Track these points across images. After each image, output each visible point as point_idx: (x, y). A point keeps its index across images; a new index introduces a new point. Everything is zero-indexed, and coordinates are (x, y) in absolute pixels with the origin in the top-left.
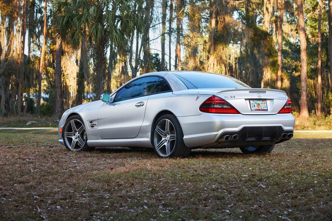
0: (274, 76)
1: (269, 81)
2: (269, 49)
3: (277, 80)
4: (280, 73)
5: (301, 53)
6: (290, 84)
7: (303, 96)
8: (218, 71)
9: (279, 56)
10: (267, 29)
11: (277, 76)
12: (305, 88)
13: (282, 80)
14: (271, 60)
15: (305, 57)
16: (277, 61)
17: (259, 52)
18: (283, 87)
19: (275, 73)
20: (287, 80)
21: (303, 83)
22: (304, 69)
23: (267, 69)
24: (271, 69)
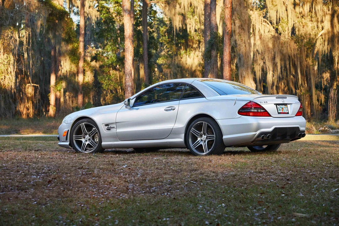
0: (74, 69)
1: (67, 74)
2: (68, 32)
3: (78, 73)
4: (81, 64)
5: (126, 39)
6: (94, 76)
7: (127, 93)
8: (5, 61)
9: (80, 41)
10: (61, 6)
11: (77, 66)
12: (131, 83)
13: (84, 72)
14: (70, 47)
15: (130, 45)
16: (77, 48)
17: (55, 36)
18: (85, 81)
19: (75, 63)
20: (90, 72)
21: (128, 77)
22: (129, 59)
23: (65, 59)
24: (70, 58)
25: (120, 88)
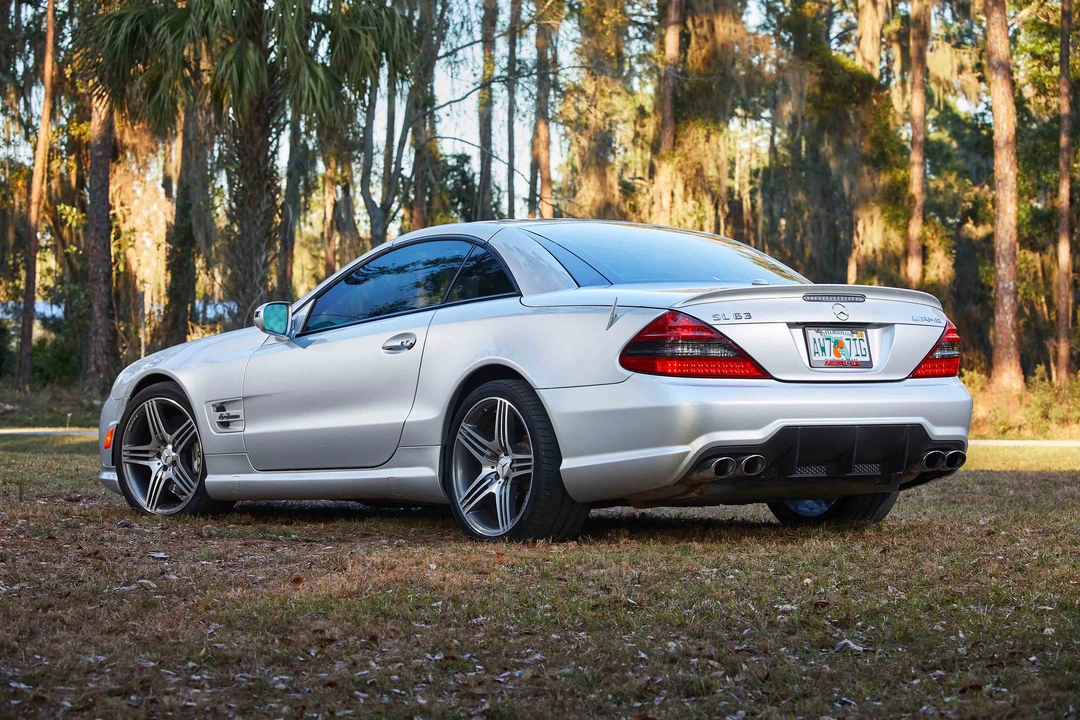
0: (896, 241)
1: (876, 257)
2: (877, 138)
3: (906, 253)
4: (916, 228)
5: (997, 153)
6: (954, 266)
7: (1001, 311)
8: (688, 218)
9: (913, 164)
10: (868, 67)
11: (906, 237)
12: (1011, 283)
13: (925, 254)
14: (884, 179)
15: (1011, 169)
16: (906, 183)
17: (840, 149)
18: (926, 279)
19: (898, 228)
20: (943, 252)
21: (1003, 265)
22: (1005, 212)
23: (869, 214)
24: (883, 212)
25: (1043, 300)
